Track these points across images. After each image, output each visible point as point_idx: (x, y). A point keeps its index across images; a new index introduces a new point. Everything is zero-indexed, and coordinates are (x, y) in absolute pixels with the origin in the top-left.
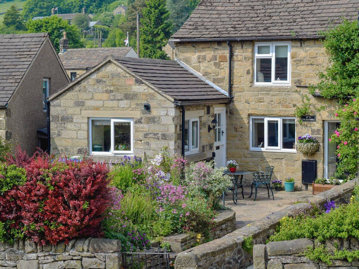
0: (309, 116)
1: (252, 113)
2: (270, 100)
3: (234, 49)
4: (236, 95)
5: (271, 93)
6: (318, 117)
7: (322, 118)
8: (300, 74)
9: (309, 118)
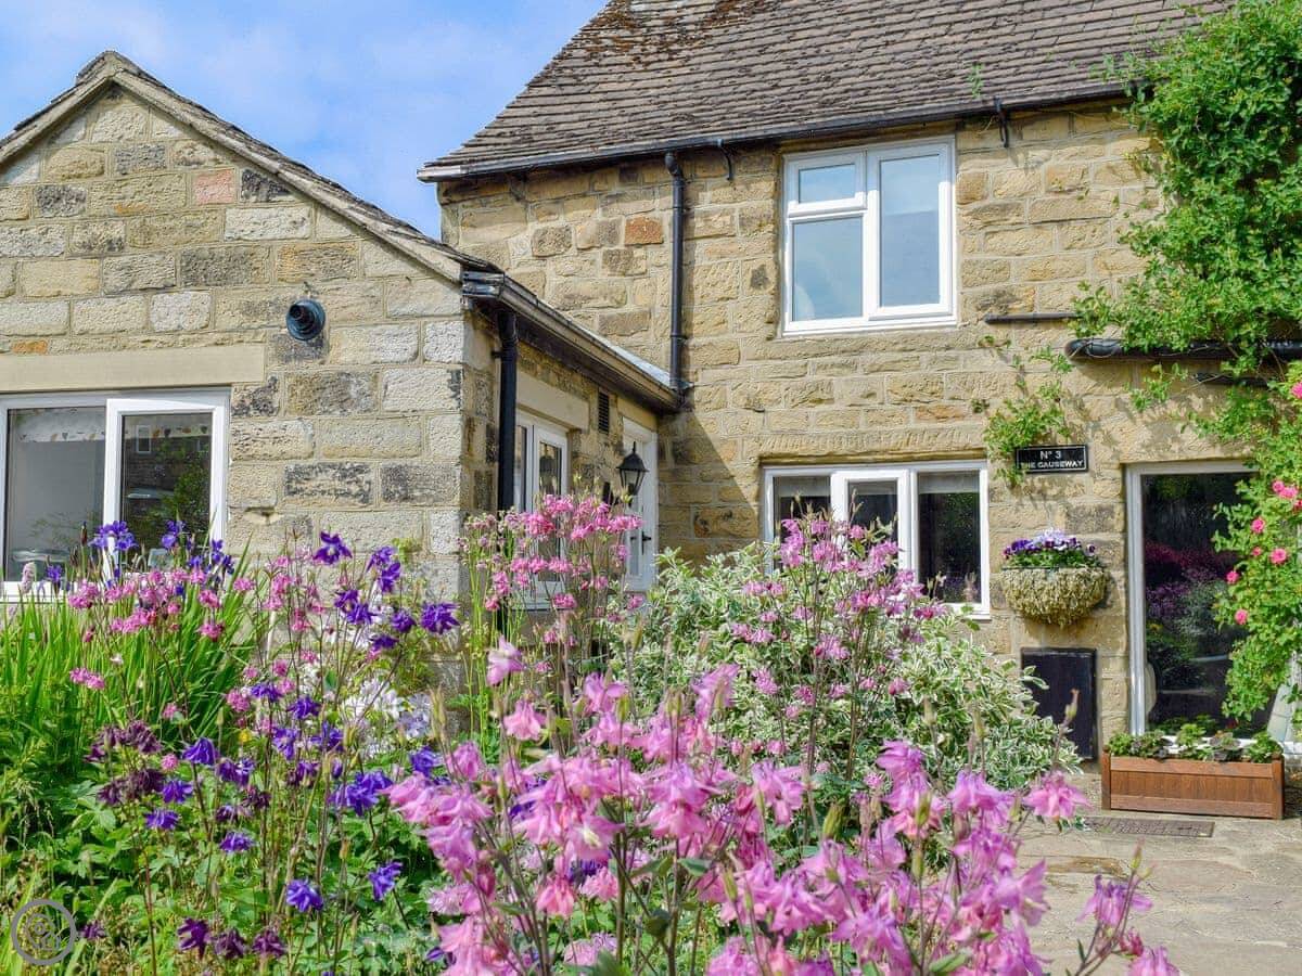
0: (1054, 448)
1: (775, 450)
2: (862, 389)
3: (691, 190)
4: (703, 380)
5: (868, 358)
6: (1098, 453)
7: (1117, 454)
8: (1003, 269)
9: (1052, 458)
